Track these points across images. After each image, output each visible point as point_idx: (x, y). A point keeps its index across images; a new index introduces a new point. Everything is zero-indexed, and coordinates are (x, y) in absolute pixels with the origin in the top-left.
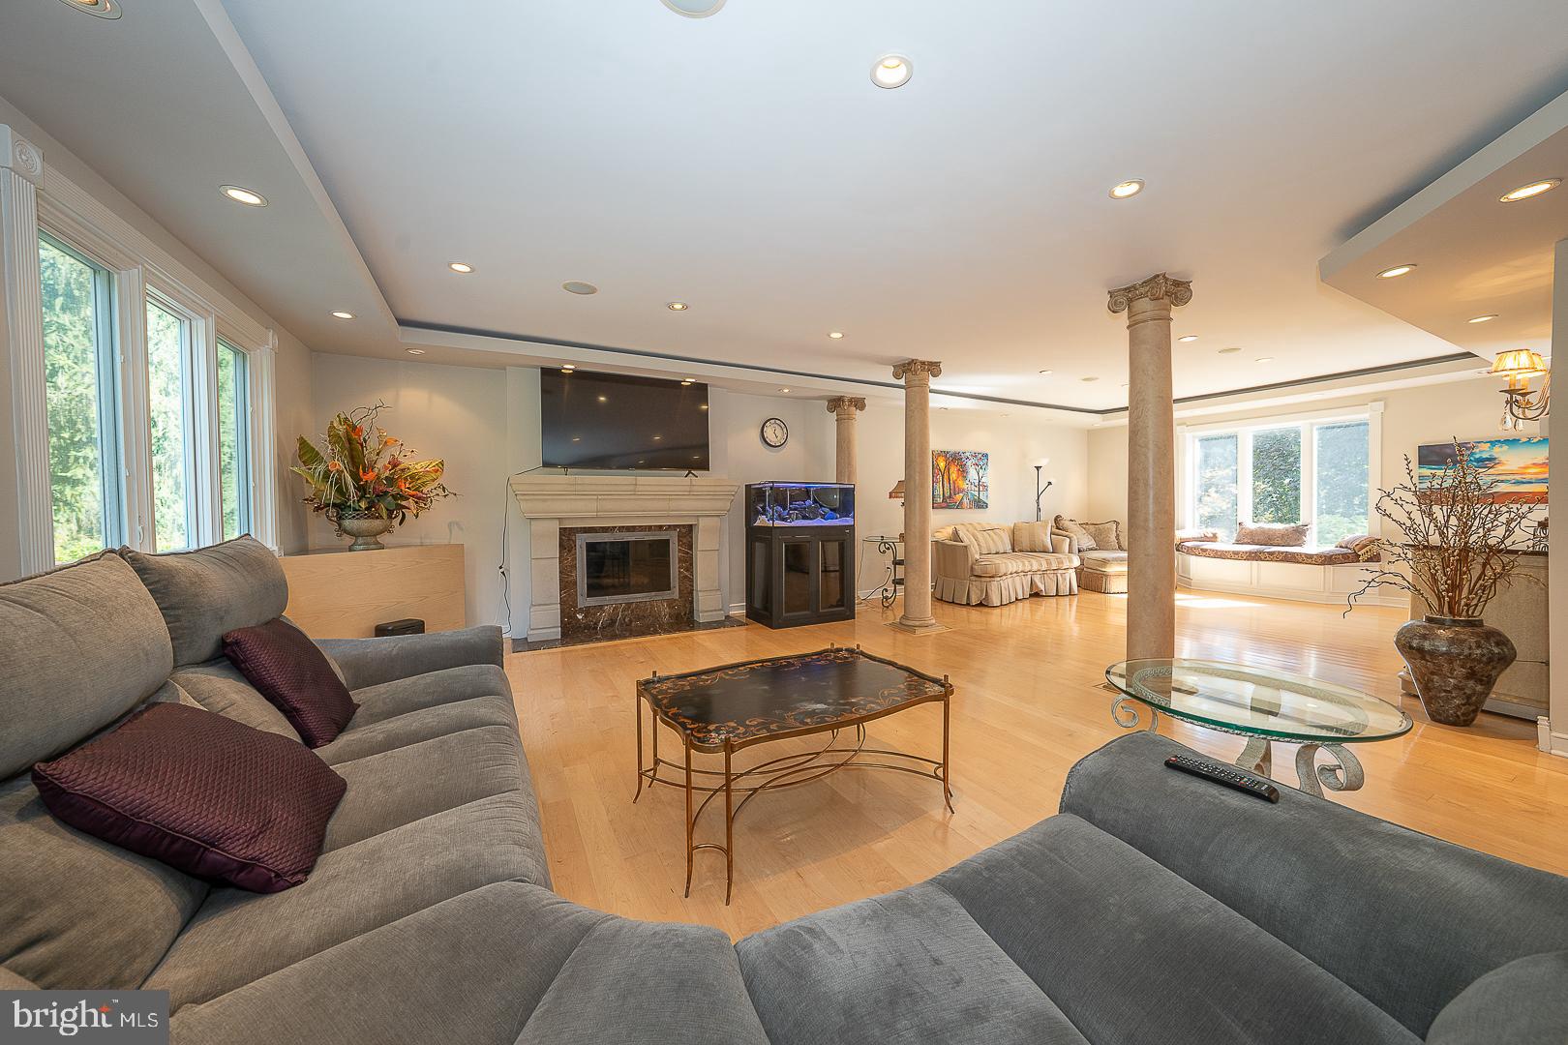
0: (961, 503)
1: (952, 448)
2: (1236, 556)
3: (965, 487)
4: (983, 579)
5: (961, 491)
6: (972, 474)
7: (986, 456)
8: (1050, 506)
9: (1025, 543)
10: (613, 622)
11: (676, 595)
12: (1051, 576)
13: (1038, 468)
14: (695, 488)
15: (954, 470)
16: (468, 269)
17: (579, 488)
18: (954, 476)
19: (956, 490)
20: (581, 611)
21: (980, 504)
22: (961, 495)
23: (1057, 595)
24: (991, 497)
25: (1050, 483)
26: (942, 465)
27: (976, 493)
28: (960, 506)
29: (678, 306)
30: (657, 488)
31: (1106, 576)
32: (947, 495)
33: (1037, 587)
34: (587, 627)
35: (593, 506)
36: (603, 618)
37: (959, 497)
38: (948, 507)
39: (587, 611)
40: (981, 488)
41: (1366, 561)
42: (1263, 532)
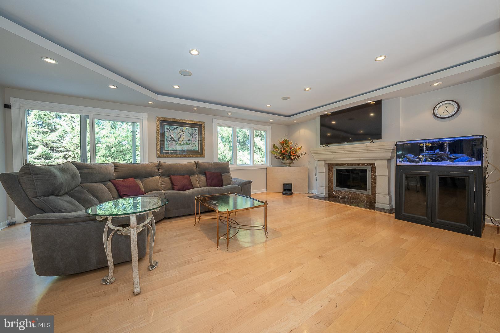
10: (344, 198)
11: (370, 193)
14: (369, 148)
16: (270, 106)
17: (326, 151)
20: (334, 191)
29: (307, 89)
30: (353, 149)
34: (336, 197)
35: (332, 156)
36: (341, 195)
39: (336, 191)
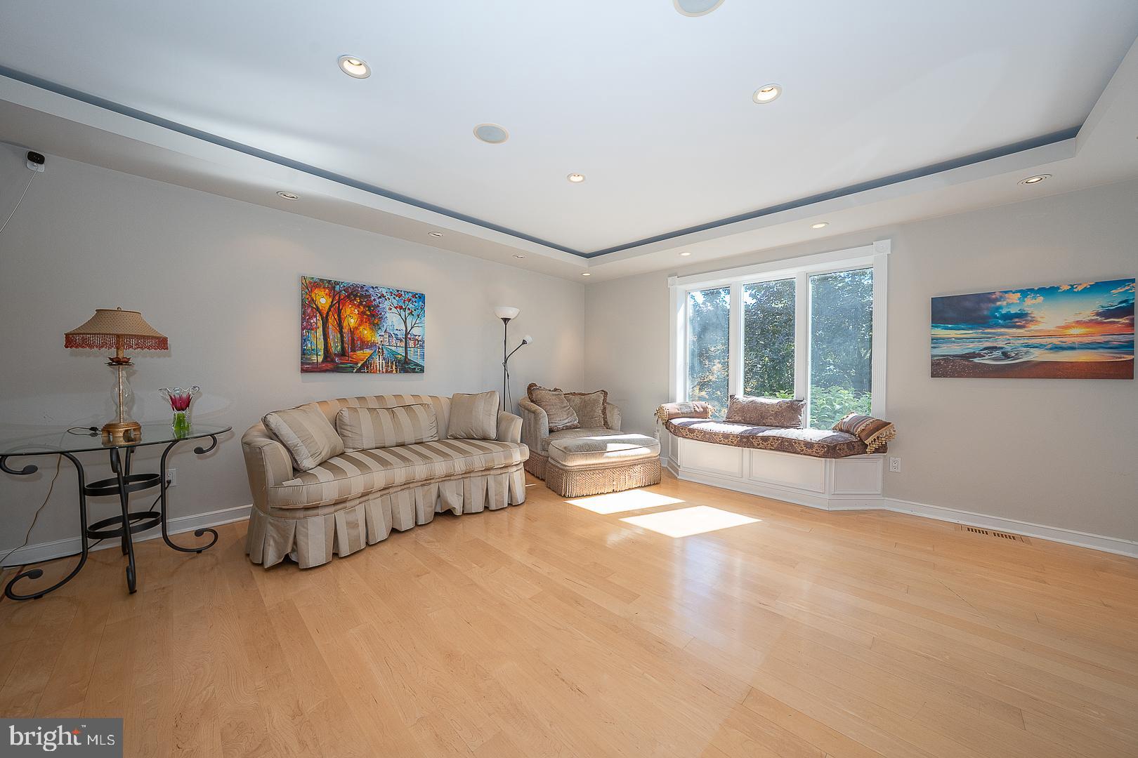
0: (368, 363)
1: (347, 275)
2: (726, 439)
3: (378, 339)
5: (365, 344)
6: (393, 320)
7: (421, 297)
8: (524, 369)
13: (506, 320)
15: (351, 312)
18: (351, 321)
19: (357, 343)
21: (406, 366)
22: (368, 352)
24: (433, 356)
25: (524, 342)
27: (401, 351)
28: (366, 367)
32: (335, 347)
37: (363, 354)
38: (337, 369)
40: (411, 343)
41: (874, 452)
42: (755, 407)
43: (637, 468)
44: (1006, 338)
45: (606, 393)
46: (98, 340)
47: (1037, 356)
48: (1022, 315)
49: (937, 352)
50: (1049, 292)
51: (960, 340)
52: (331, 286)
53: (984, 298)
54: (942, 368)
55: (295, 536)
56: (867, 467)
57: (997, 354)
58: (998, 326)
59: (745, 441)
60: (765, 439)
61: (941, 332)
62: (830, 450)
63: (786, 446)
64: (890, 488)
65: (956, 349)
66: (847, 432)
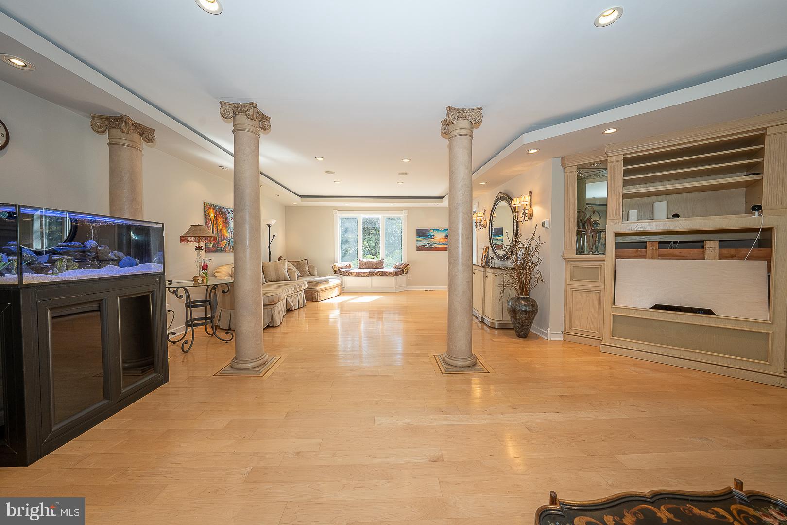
0: (225, 248)
1: (219, 202)
2: (364, 274)
3: (228, 235)
4: (269, 307)
5: (225, 238)
9: (272, 275)
12: (295, 296)
13: (269, 225)
15: (220, 220)
18: (220, 226)
19: (222, 237)
22: (225, 241)
23: (299, 308)
25: (274, 236)
26: (212, 215)
28: (224, 250)
31: (318, 291)
33: (290, 304)
37: (224, 243)
41: (405, 273)
42: (370, 263)
43: (337, 288)
44: (431, 241)
45: (308, 261)
46: (189, 239)
47: (436, 246)
48: (433, 235)
49: (418, 244)
50: (437, 230)
51: (423, 241)
52: (213, 206)
53: (426, 230)
54: (420, 248)
55: (272, 315)
56: (402, 278)
57: (429, 245)
58: (429, 238)
59: (371, 274)
60: (377, 272)
61: (419, 239)
62: (396, 274)
63: (384, 274)
64: (409, 284)
65: (422, 244)
66: (398, 268)
